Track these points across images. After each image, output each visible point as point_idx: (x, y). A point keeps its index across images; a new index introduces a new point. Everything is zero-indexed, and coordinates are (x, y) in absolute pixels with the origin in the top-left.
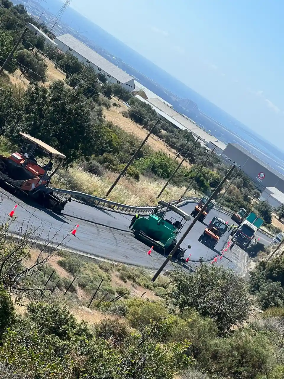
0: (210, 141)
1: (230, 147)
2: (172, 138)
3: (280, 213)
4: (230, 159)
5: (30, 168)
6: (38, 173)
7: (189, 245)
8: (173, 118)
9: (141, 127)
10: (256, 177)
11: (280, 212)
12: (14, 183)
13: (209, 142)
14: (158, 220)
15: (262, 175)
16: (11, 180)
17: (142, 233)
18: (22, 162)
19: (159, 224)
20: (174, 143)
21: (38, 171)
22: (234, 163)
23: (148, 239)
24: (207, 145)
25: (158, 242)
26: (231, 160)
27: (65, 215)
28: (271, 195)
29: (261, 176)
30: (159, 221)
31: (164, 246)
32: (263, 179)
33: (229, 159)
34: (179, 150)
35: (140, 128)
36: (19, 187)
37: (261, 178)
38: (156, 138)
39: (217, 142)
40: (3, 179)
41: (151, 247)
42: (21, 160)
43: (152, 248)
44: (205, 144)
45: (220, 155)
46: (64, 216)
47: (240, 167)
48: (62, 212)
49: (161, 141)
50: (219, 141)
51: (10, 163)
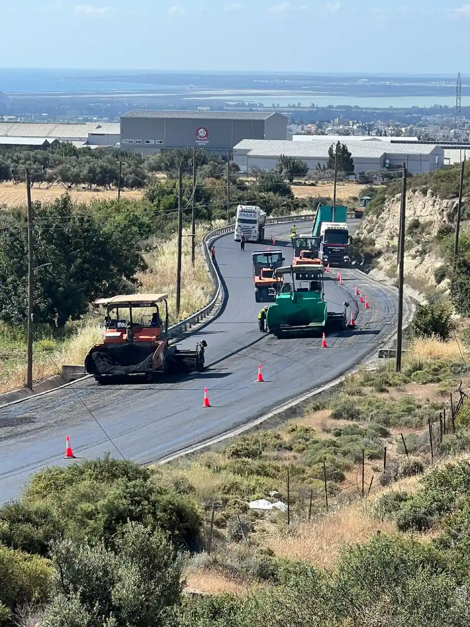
0: (89, 134)
1: (126, 123)
2: (69, 169)
3: (287, 173)
4: (138, 140)
5: (141, 337)
6: (155, 337)
7: (345, 303)
8: (10, 135)
9: (10, 183)
10: (196, 142)
11: (285, 171)
12: (140, 368)
13: (87, 137)
14: (291, 297)
15: (202, 132)
16: (134, 367)
17: (285, 328)
18: (125, 336)
19: (295, 301)
20: (78, 175)
21: (153, 335)
22: (148, 142)
23: (298, 330)
24: (88, 143)
25: (311, 325)
26: (140, 140)
27: (210, 365)
28: (248, 154)
29: (201, 134)
30: (293, 298)
31: (324, 324)
32: (207, 137)
33: (137, 142)
34: (92, 181)
35: (11, 187)
36: (150, 369)
37: (204, 138)
38: (45, 184)
39: (99, 127)
40: (124, 373)
41: (322, 337)
42: (122, 335)
43: (324, 336)
44: (85, 142)
45: (119, 144)
46: (211, 367)
47: (161, 142)
48: (205, 365)
49: (55, 184)
50: (101, 124)
51: (111, 348)
